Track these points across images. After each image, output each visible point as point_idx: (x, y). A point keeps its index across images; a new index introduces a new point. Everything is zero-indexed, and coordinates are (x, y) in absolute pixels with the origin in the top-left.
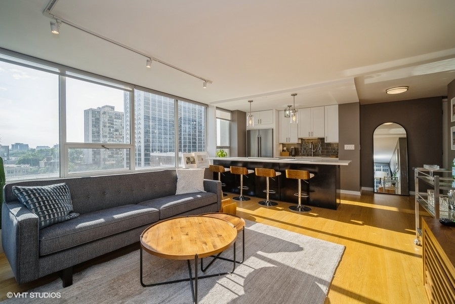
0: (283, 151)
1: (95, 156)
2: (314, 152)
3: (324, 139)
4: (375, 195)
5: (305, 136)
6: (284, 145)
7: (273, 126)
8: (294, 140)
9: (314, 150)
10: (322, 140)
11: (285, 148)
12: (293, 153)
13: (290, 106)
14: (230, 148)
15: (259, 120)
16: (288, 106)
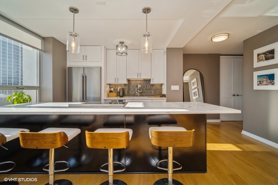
0: (111, 91)
3: (150, 80)
5: (133, 77)
7: (102, 65)
8: (123, 81)
11: (112, 89)
12: (121, 94)
13: (122, 43)
14: (39, 88)
15: (83, 56)
16: (120, 43)
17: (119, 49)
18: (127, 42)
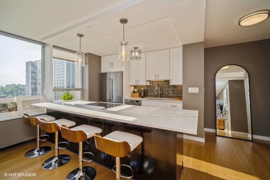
0: (134, 92)
1: (33, 92)
2: (160, 94)
3: (169, 81)
4: (218, 138)
5: (153, 79)
6: (135, 87)
7: (123, 69)
8: (143, 83)
9: (161, 92)
10: (168, 82)
11: (136, 90)
12: (142, 95)
13: (136, 48)
14: (82, 90)
15: (111, 63)
16: (134, 48)
17: (133, 54)
18: (141, 47)
